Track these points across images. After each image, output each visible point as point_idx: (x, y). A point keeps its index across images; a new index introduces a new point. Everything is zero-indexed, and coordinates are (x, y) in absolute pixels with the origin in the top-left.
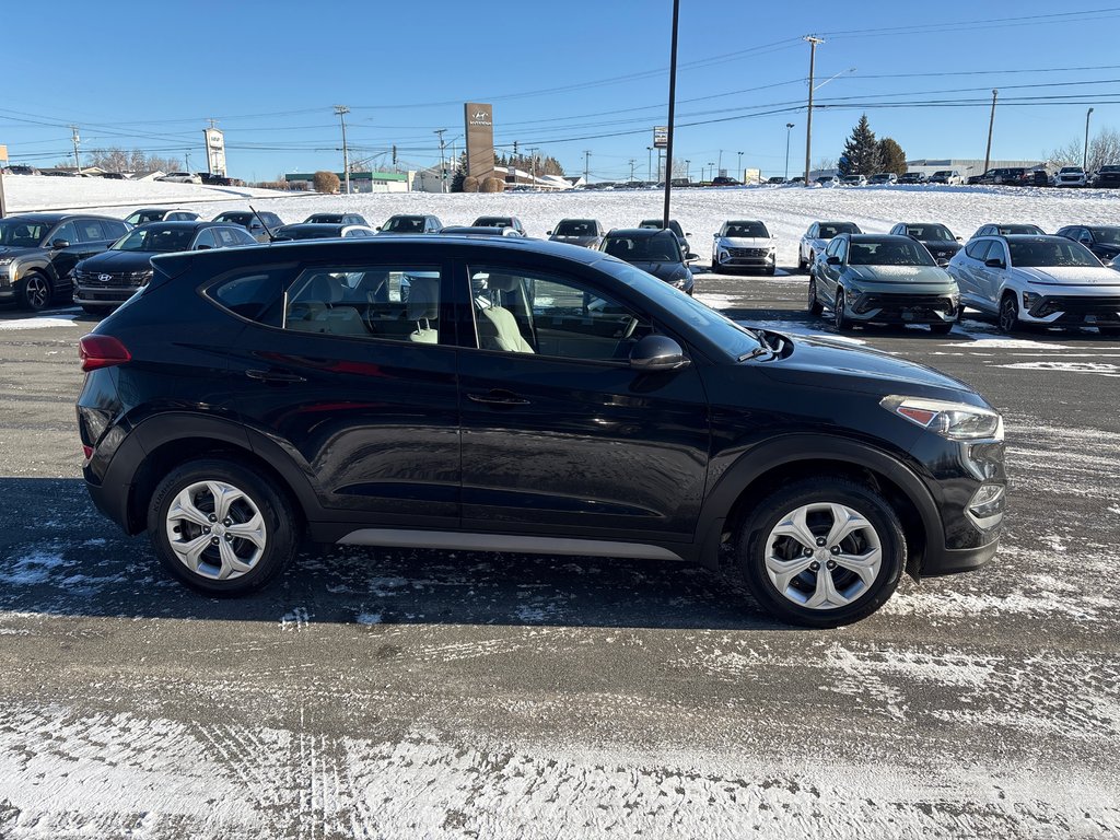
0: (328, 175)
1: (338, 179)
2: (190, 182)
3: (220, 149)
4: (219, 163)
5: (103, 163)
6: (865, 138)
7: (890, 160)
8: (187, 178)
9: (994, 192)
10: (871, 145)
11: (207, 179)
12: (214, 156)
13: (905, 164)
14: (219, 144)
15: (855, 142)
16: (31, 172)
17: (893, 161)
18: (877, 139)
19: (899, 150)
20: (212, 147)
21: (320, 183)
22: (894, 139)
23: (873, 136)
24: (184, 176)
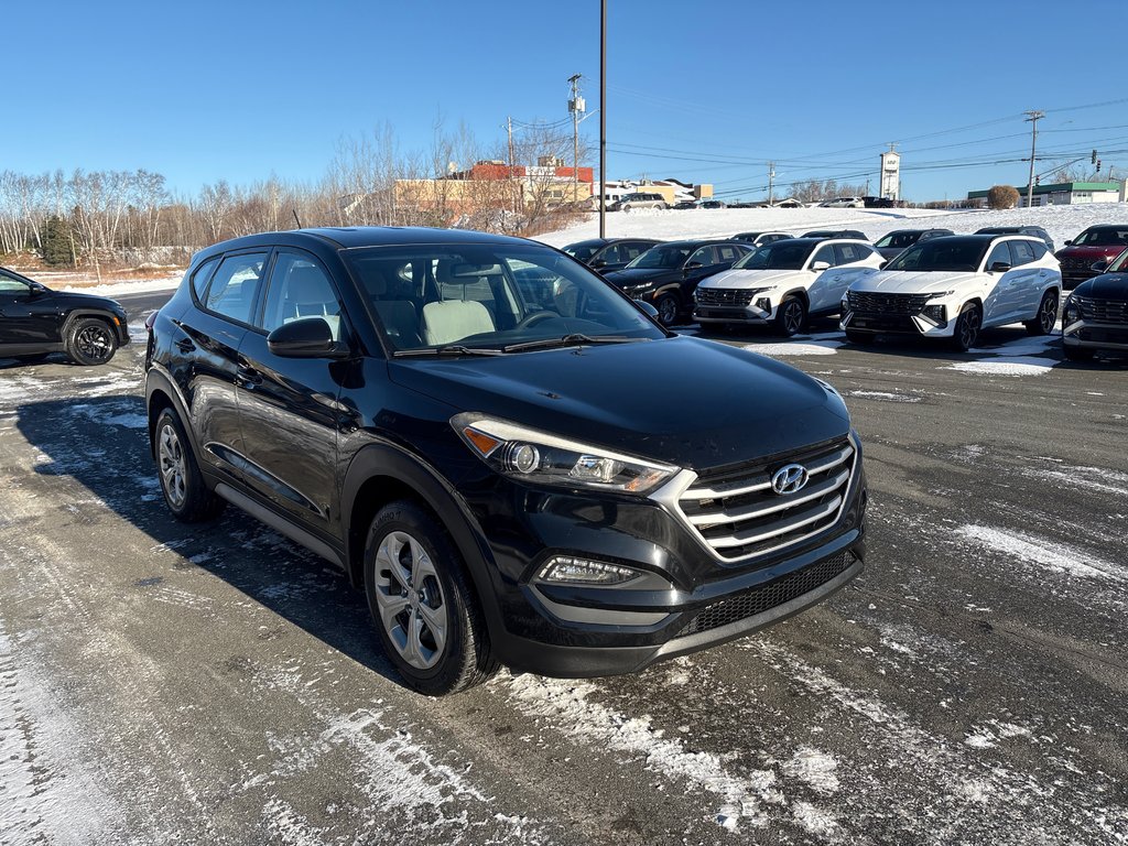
0: (1006, 189)
1: (1017, 193)
2: (853, 206)
3: (895, 171)
4: (891, 186)
5: (800, 194)
8: (851, 203)
11: (870, 202)
12: (887, 179)
14: (894, 167)
16: (719, 206)
20: (887, 171)
21: (995, 199)
24: (848, 201)
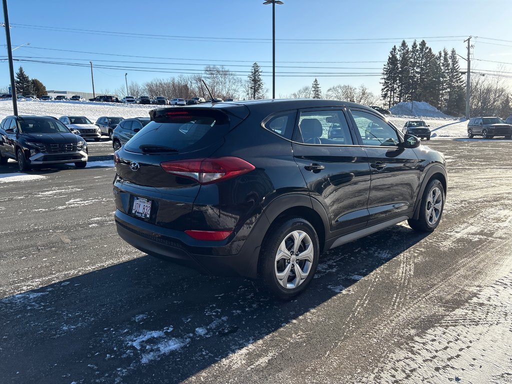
6: (24, 78)
7: (39, 90)
9: (113, 105)
10: (28, 82)
13: (46, 92)
15: (18, 80)
17: (40, 90)
18: (30, 79)
19: (42, 85)
22: (38, 79)
23: (28, 77)
